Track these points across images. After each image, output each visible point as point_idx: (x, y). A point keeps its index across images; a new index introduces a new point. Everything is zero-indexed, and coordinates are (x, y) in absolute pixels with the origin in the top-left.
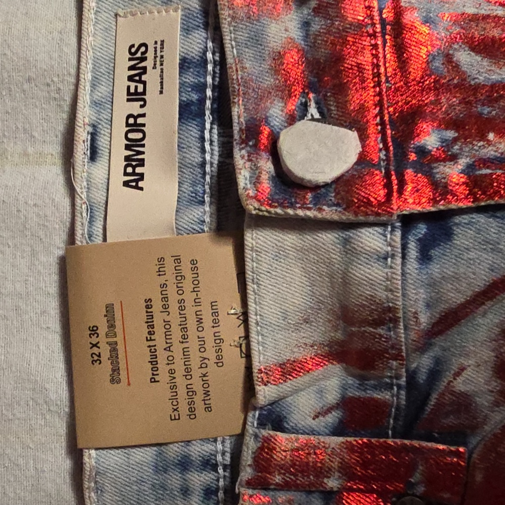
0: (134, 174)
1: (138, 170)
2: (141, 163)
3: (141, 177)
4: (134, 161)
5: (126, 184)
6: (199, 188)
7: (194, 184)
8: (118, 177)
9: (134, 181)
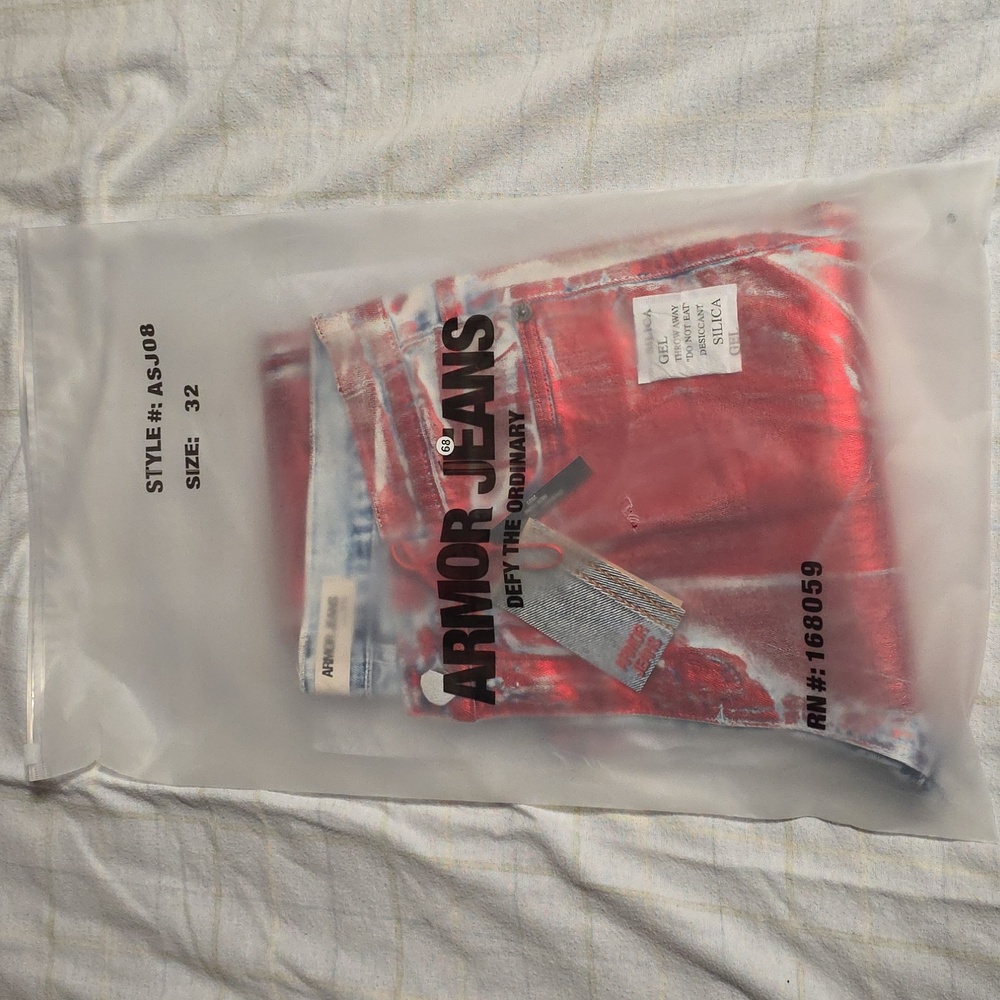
0: (328, 667)
1: (330, 666)
2: (332, 662)
3: (331, 669)
4: (328, 660)
5: (324, 673)
6: (362, 678)
7: (359, 675)
8: (320, 669)
9: (328, 672)
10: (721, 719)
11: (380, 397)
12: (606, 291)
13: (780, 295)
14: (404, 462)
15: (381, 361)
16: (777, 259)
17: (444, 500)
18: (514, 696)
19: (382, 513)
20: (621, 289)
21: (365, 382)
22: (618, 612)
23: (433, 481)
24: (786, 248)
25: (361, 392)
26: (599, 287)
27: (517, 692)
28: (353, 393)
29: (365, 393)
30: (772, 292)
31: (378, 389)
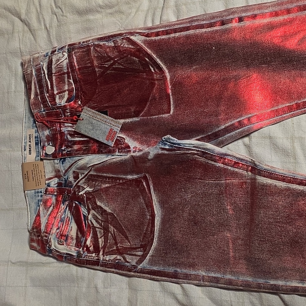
2: (31, 151)
3: (31, 153)
8: (28, 153)
10: (117, 153)
11: (34, 74)
12: (90, 44)
13: (132, 47)
14: (38, 91)
15: (35, 64)
16: (132, 38)
17: (48, 102)
18: (68, 151)
19: (32, 105)
20: (94, 44)
21: (30, 69)
22: (106, 126)
23: (45, 96)
24: (135, 35)
25: (29, 72)
26: (89, 43)
27: (69, 150)
28: (27, 72)
29: (30, 72)
30: (131, 46)
31: (33, 71)
